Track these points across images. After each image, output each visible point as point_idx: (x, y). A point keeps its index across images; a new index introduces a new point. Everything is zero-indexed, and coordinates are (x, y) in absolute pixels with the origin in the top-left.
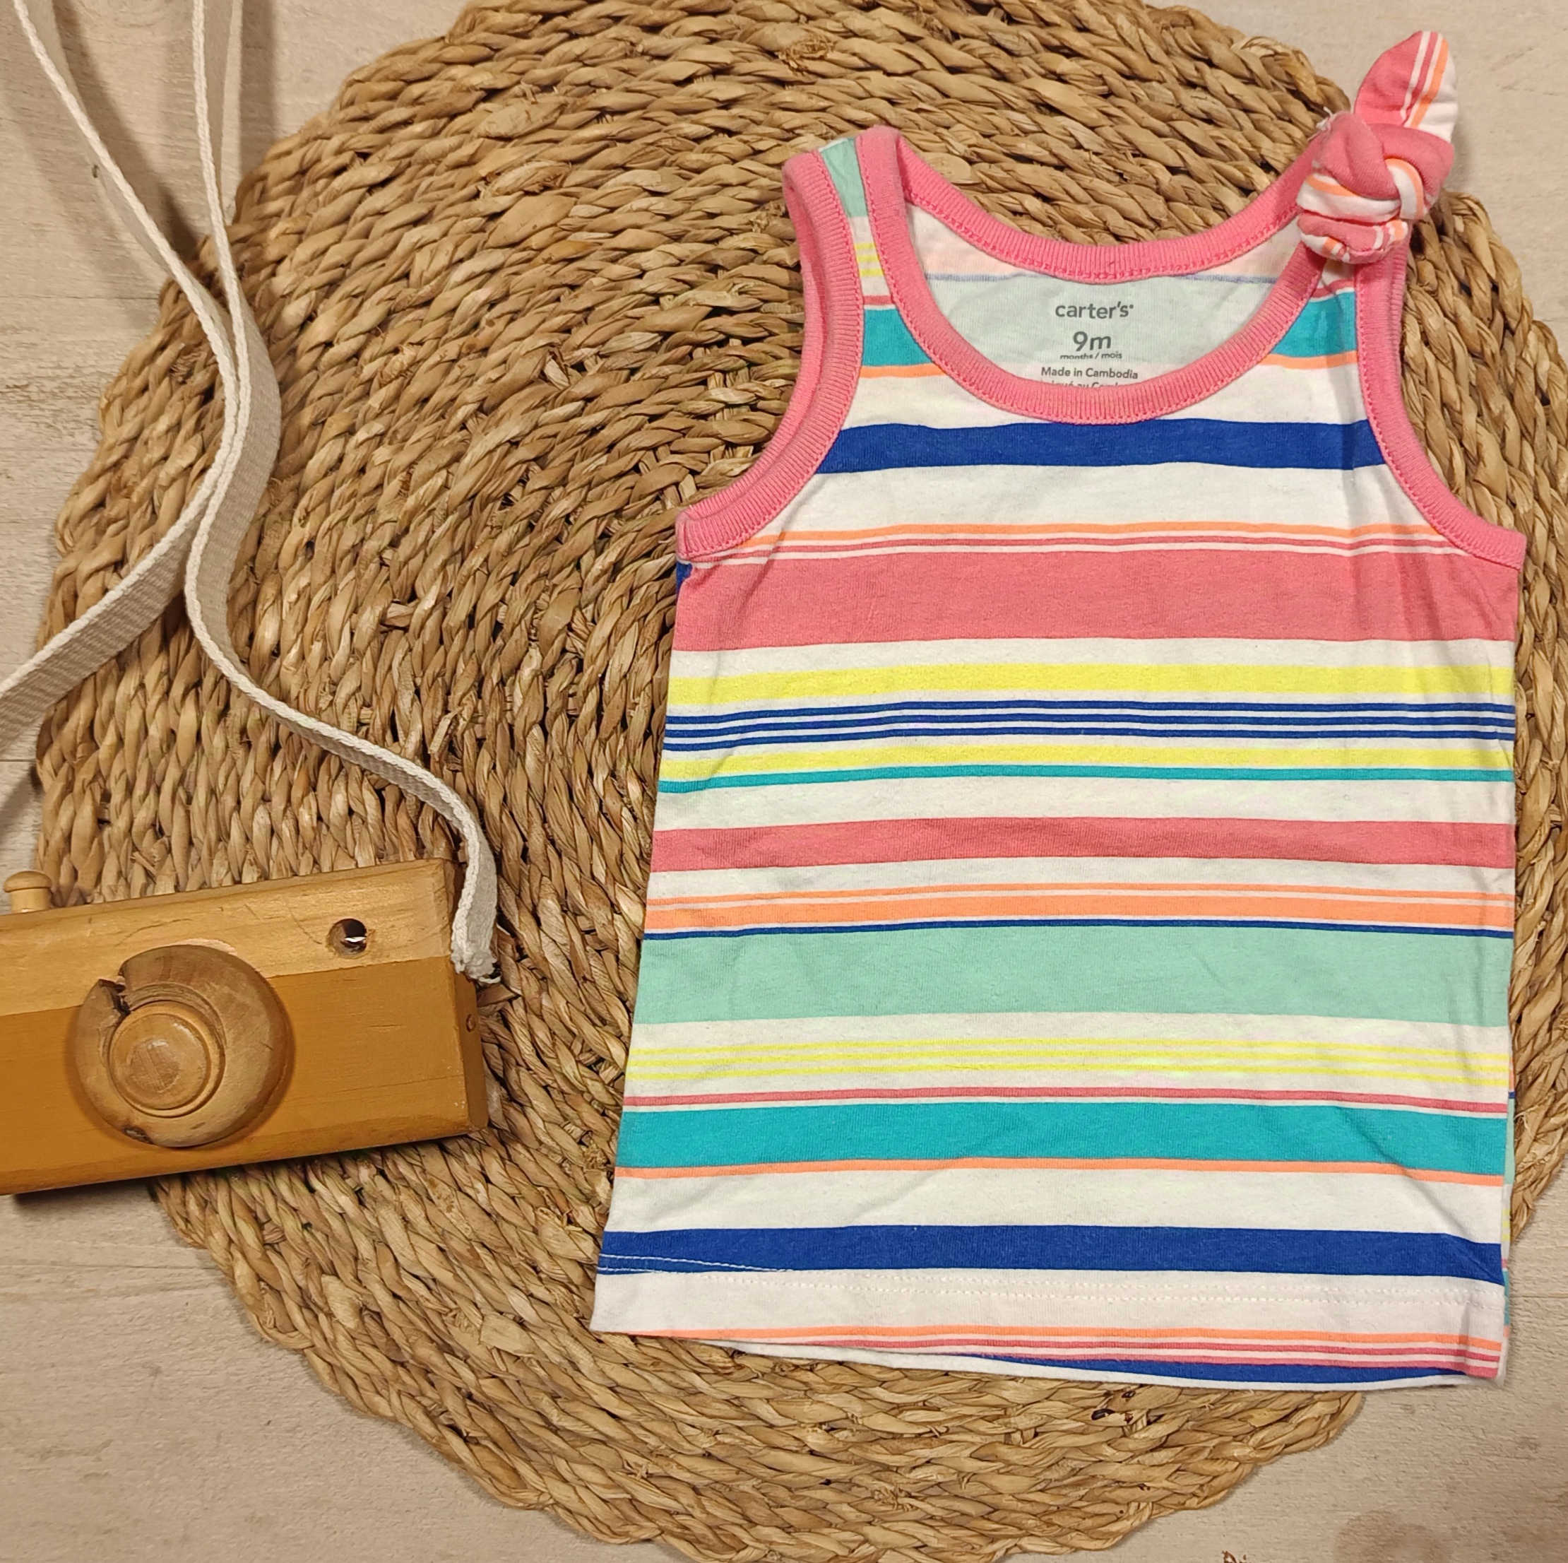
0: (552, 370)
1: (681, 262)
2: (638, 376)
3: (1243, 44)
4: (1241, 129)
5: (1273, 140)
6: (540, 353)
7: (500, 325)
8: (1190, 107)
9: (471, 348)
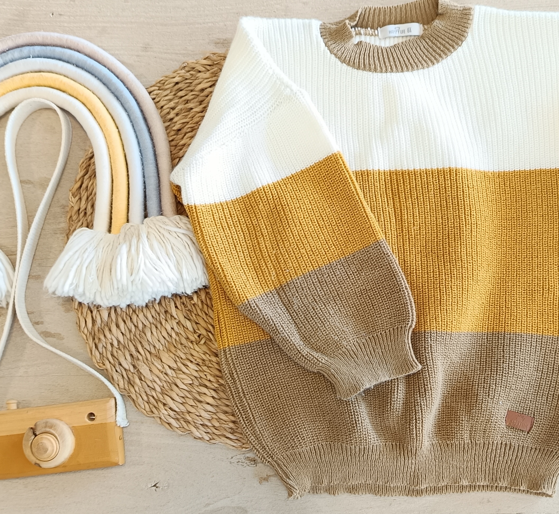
0: (202, 342)
1: (166, 320)
2: (197, 321)
3: (72, 204)
4: (92, 198)
5: (93, 189)
6: (199, 345)
7: (195, 358)
8: (91, 211)
9: (203, 363)
